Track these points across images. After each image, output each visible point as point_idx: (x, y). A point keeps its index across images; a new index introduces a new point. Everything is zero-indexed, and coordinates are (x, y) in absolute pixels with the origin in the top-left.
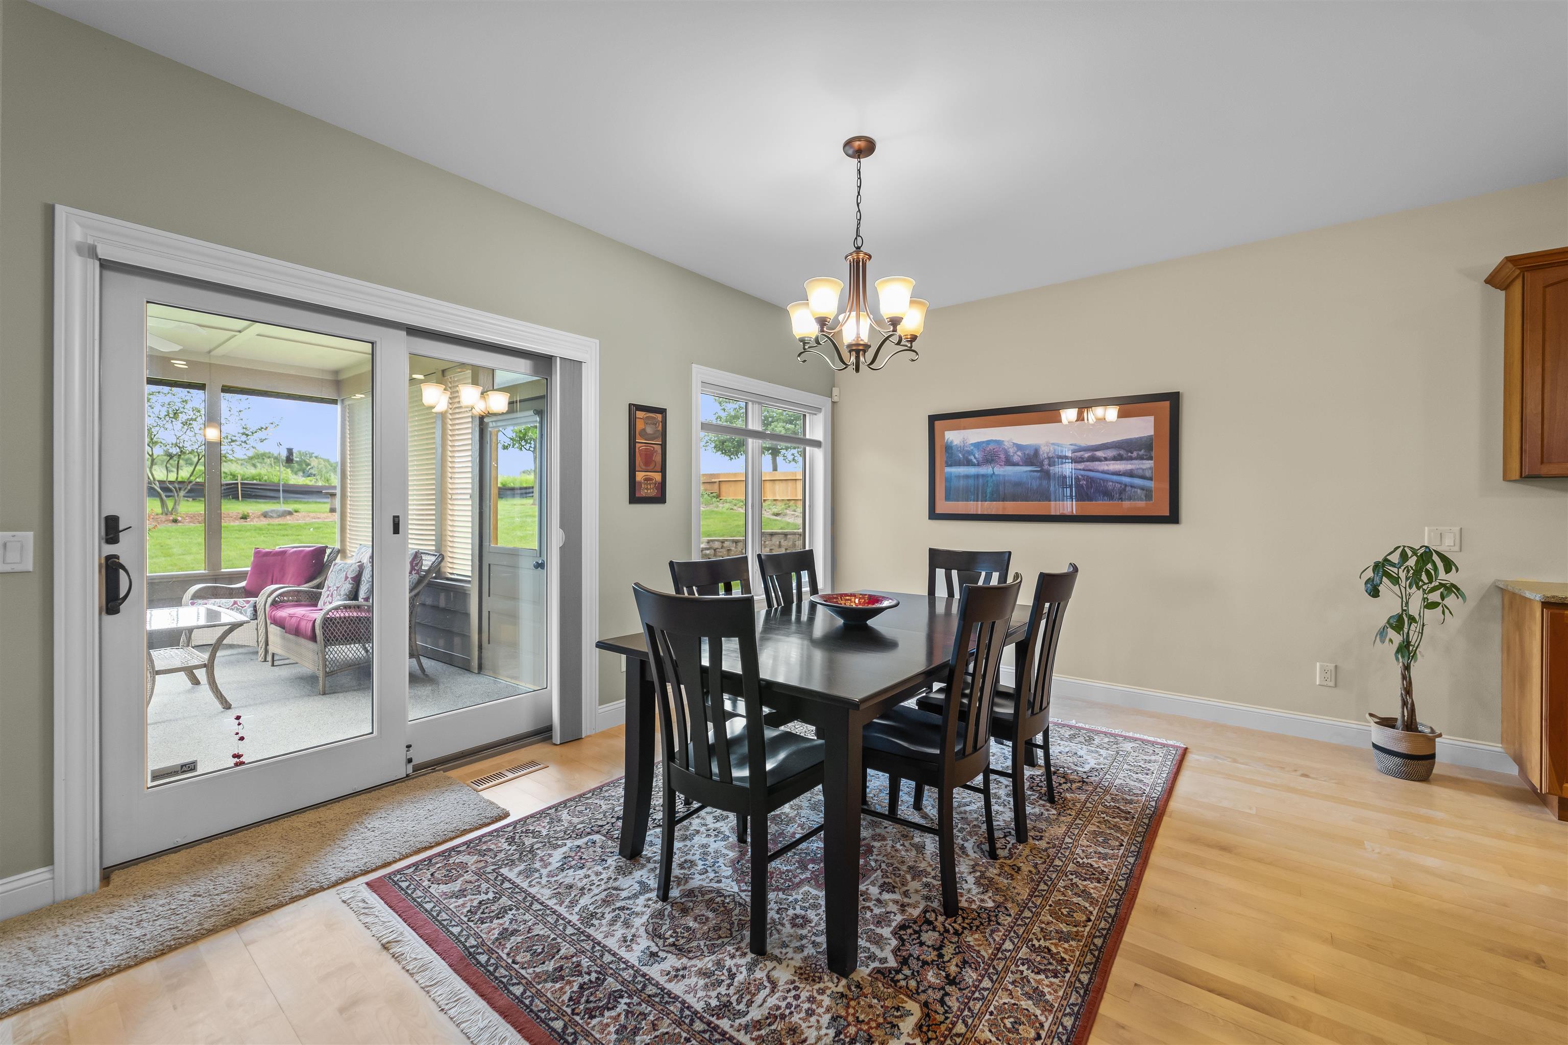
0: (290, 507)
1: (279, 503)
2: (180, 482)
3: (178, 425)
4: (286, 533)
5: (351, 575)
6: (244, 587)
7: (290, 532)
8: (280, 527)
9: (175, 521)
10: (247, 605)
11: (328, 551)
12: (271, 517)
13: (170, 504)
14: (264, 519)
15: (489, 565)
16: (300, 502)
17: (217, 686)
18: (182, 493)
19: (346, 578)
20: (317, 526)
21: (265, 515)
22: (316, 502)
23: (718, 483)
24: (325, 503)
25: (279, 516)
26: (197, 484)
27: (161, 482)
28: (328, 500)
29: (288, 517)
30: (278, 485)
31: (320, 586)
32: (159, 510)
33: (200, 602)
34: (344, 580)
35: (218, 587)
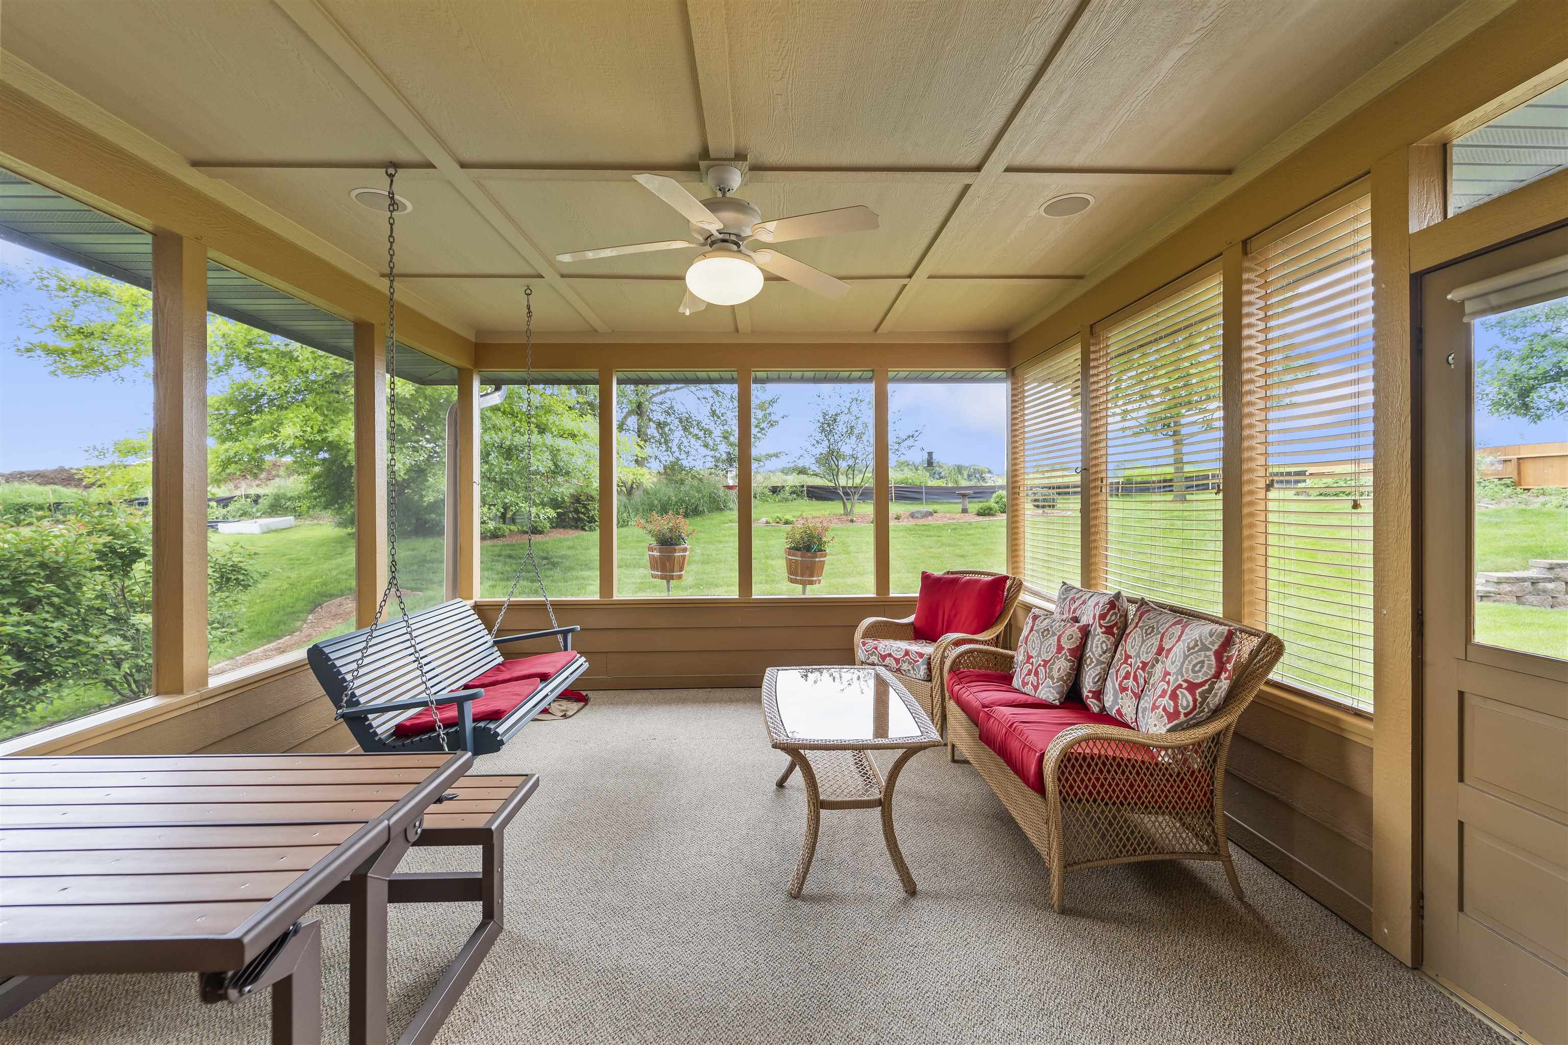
0: (930, 508)
1: (922, 504)
2: (855, 487)
3: (853, 438)
4: (930, 534)
5: (1067, 645)
6: (912, 624)
7: (933, 533)
8: (924, 528)
9: (852, 521)
10: (921, 660)
11: (1009, 583)
12: (917, 518)
13: (849, 506)
14: (911, 519)
15: (1461, 694)
16: (937, 503)
17: (896, 843)
18: (856, 497)
19: (1060, 649)
20: (953, 527)
21: (912, 516)
22: (949, 503)
23: (1514, 463)
24: (956, 503)
25: (923, 517)
26: (866, 488)
27: (843, 488)
28: (960, 500)
29: (930, 518)
30: (921, 487)
31: (1008, 639)
32: (842, 511)
33: (871, 643)
34: (1055, 651)
35: (887, 622)
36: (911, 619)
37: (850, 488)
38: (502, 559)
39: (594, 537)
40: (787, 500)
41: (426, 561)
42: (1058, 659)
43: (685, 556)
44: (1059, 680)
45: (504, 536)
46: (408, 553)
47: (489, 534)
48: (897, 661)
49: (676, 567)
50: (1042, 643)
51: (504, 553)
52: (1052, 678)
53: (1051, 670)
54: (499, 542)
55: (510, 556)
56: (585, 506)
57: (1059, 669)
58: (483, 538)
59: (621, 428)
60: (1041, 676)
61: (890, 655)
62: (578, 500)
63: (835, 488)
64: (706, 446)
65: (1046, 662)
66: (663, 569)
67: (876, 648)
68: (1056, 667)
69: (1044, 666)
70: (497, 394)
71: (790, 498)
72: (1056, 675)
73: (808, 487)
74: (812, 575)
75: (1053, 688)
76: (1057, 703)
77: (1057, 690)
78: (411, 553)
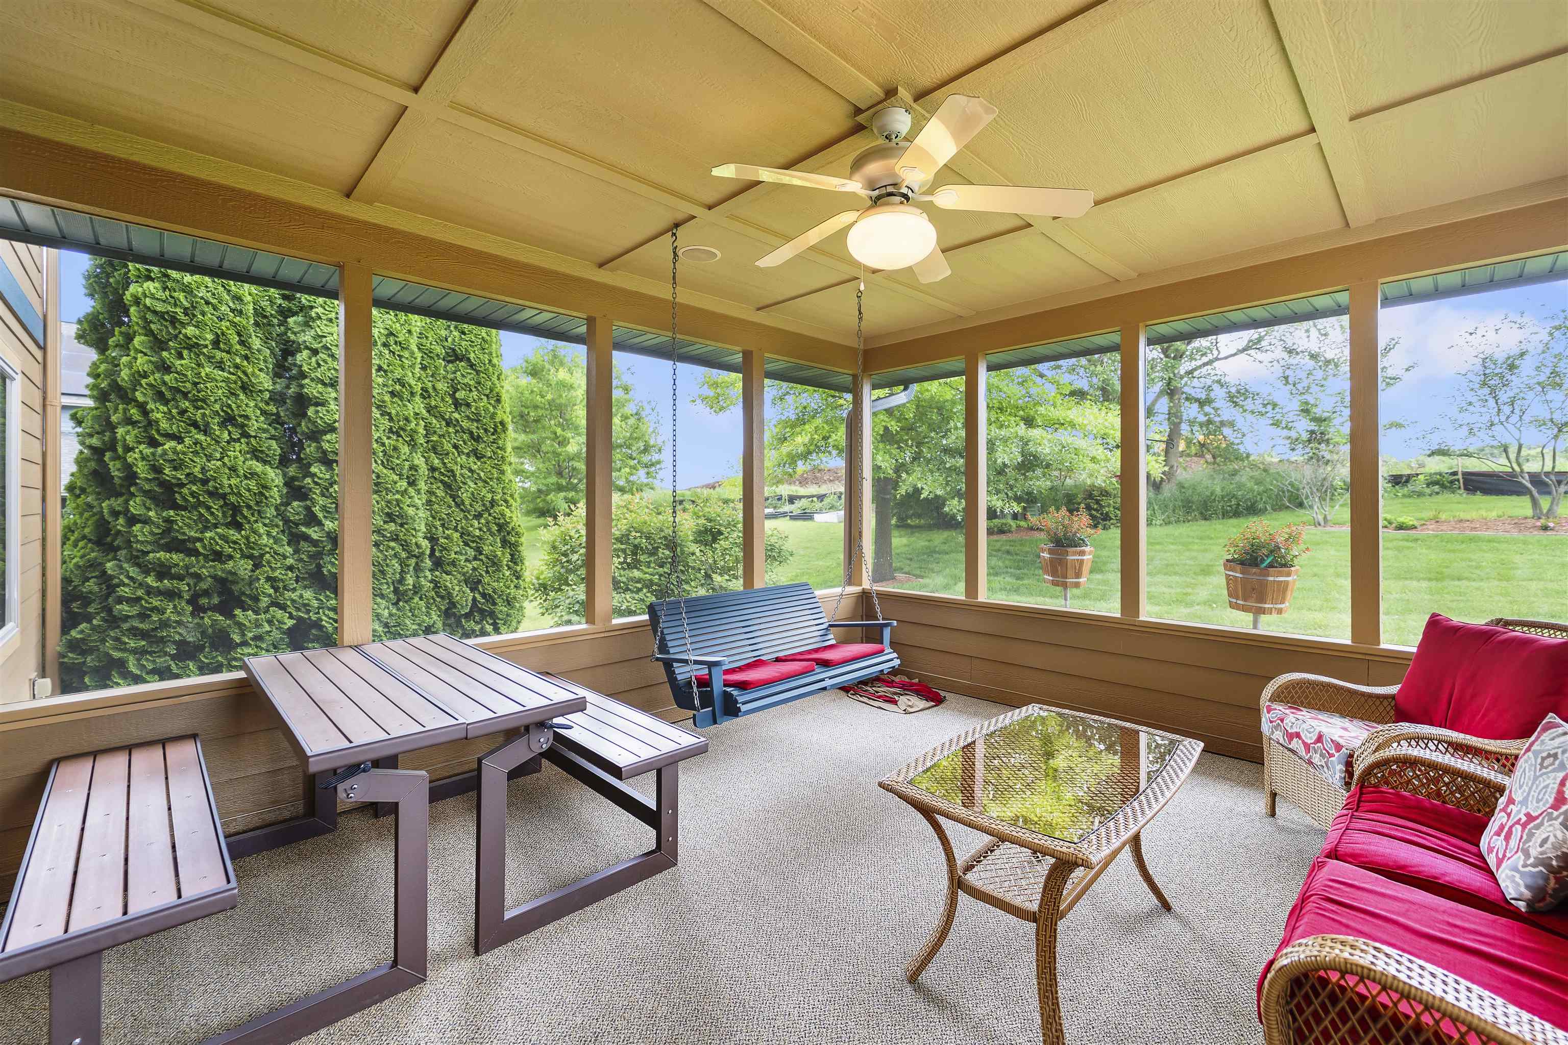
2: (1558, 474)
9: (1551, 528)
13: (1545, 503)
18: (1562, 489)
27: (1533, 475)
32: (1529, 512)
33: (1280, 709)
34: (1551, 801)
35: (1329, 685)
36: (1393, 689)
37: (1547, 474)
38: (1000, 554)
39: (1114, 535)
40: (1420, 494)
41: (935, 552)
42: (1551, 819)
43: (1082, 561)
44: (1540, 862)
45: (1010, 531)
46: (923, 544)
47: (996, 529)
48: (1307, 746)
49: (1070, 572)
50: (1536, 778)
51: (1003, 548)
52: (1527, 855)
53: (1531, 835)
54: (1003, 537)
55: (1008, 552)
56: (1097, 502)
57: (1545, 841)
58: (990, 532)
59: (1150, 412)
60: (1513, 843)
61: (1298, 735)
62: (1090, 496)
63: (1513, 474)
64: (1276, 424)
65: (1530, 818)
66: (1054, 573)
67: (1282, 720)
68: (1540, 835)
69: (1524, 826)
70: (903, 393)
71: (1428, 491)
72: (1535, 851)
73: (1464, 474)
74: (1262, 600)
75: (1522, 874)
76: (1522, 905)
77: (1529, 881)
78: (927, 543)
